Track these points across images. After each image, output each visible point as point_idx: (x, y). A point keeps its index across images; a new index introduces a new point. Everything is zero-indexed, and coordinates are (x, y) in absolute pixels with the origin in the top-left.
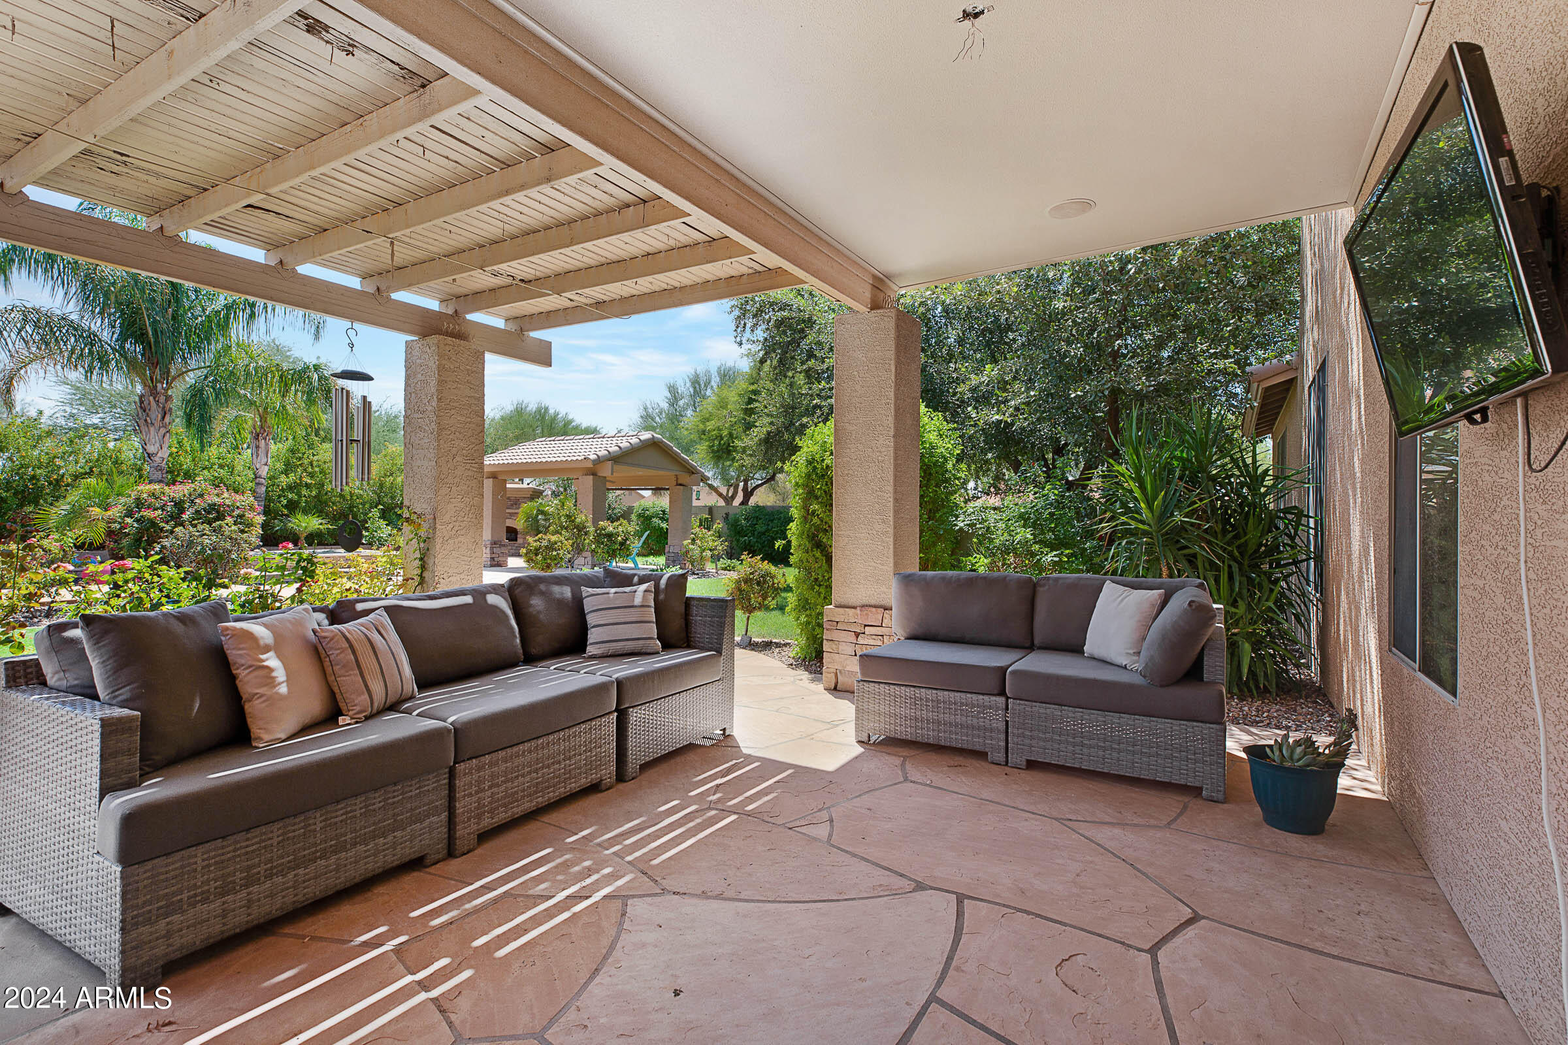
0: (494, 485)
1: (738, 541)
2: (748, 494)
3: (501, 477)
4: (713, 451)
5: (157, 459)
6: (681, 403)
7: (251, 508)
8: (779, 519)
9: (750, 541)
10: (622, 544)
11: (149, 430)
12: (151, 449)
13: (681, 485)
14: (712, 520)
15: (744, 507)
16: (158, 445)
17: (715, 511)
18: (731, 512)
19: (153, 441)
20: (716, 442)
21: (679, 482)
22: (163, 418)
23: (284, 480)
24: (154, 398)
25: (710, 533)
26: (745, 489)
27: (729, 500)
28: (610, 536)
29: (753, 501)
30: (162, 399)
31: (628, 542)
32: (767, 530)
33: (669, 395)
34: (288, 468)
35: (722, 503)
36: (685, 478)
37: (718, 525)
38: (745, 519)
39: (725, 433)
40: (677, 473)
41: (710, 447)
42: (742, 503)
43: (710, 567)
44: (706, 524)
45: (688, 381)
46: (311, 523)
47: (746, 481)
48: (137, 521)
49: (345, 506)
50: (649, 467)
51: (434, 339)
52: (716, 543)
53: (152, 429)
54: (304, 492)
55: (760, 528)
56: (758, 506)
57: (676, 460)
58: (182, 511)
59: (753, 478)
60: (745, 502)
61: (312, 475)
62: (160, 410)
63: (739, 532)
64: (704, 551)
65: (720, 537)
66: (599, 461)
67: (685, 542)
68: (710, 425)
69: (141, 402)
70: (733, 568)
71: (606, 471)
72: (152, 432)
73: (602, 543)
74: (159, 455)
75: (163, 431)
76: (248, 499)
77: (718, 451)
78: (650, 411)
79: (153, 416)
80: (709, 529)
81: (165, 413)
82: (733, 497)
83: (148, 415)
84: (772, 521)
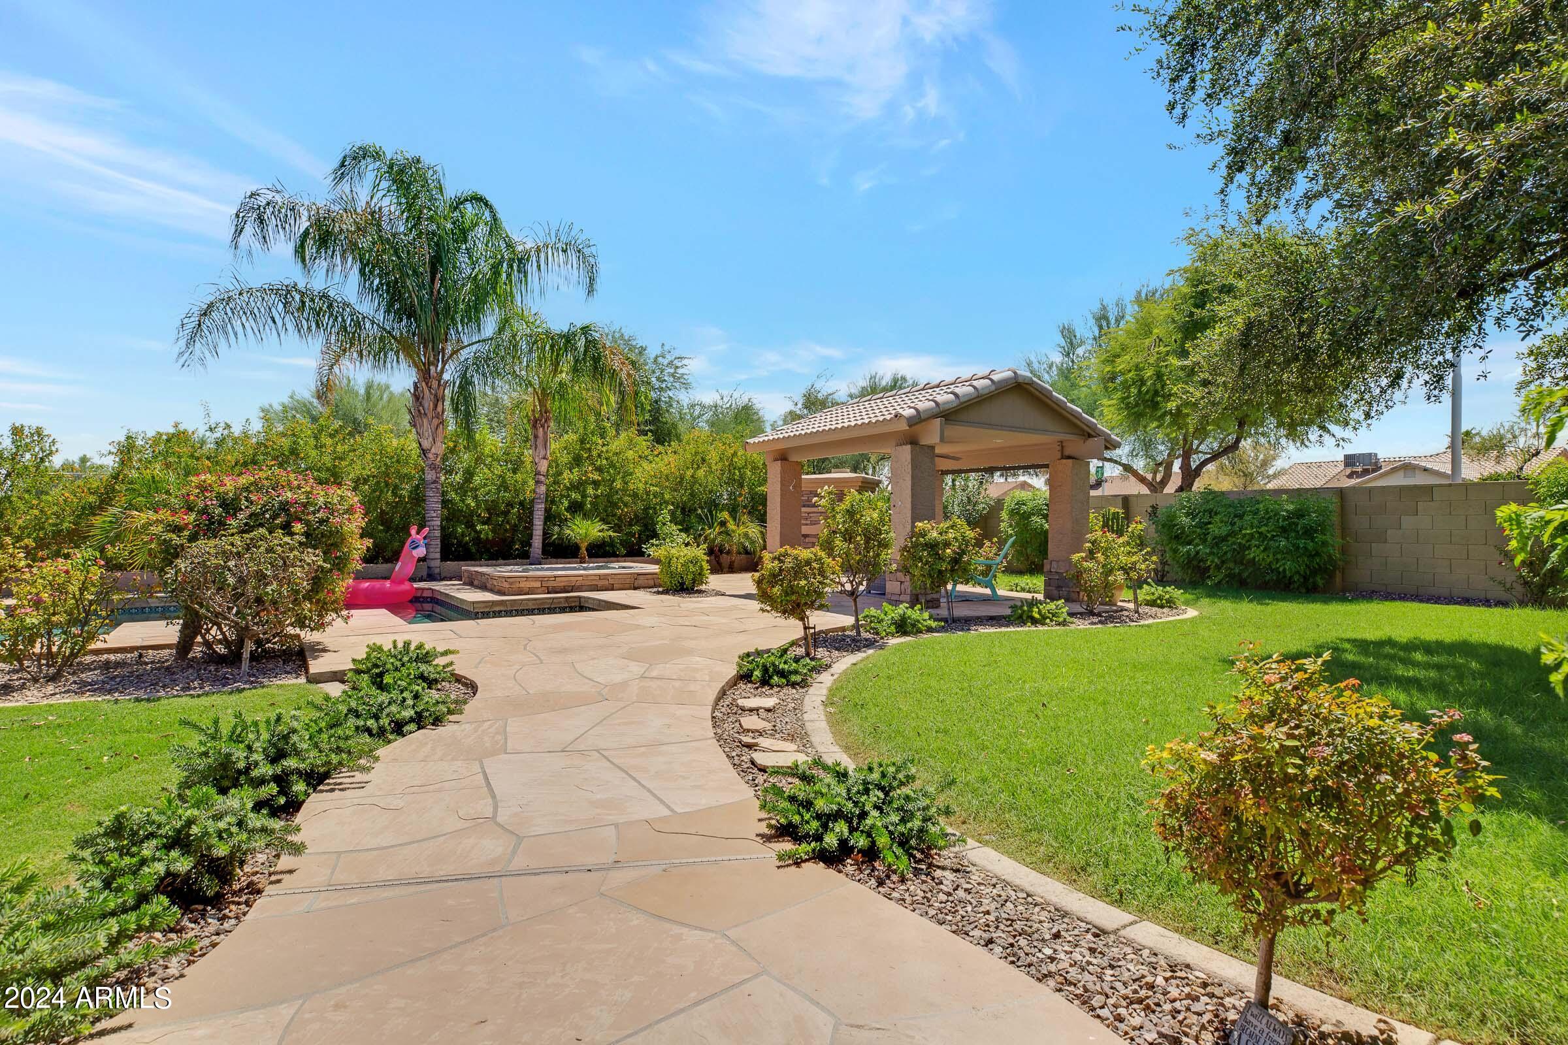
0: (783, 472)
1: (1175, 551)
2: (1190, 475)
3: (794, 458)
4: (1128, 406)
5: (431, 455)
6: (1080, 351)
8: (1256, 513)
9: (1197, 553)
10: (956, 561)
12: (426, 444)
13: (1069, 457)
14: (1128, 517)
15: (1184, 495)
17: (1133, 503)
18: (1162, 503)
19: (427, 433)
20: (1134, 390)
21: (1067, 453)
22: (436, 406)
23: (568, 477)
24: (427, 384)
25: (1121, 540)
26: (1185, 467)
27: (1156, 487)
28: (933, 546)
29: (1198, 485)
30: (435, 384)
31: (965, 558)
32: (1232, 534)
33: (1063, 343)
34: (577, 461)
35: (1145, 490)
36: (1075, 445)
37: (1138, 526)
38: (1187, 515)
39: (1149, 373)
40: (1061, 437)
41: (1123, 399)
42: (1181, 489)
43: (1124, 599)
44: (1115, 525)
45: (1090, 317)
46: (587, 530)
47: (1186, 457)
49: (640, 506)
50: (1012, 428)
52: (1135, 558)
53: (425, 421)
54: (590, 491)
55: (1217, 528)
56: (1211, 492)
57: (1060, 415)
59: (1197, 452)
60: (1186, 486)
61: (599, 469)
62: (433, 397)
63: (1177, 537)
64: (1111, 571)
65: (1142, 545)
66: (919, 419)
67: (1076, 557)
68: (1121, 365)
69: (415, 390)
70: (1168, 601)
71: (932, 435)
72: (425, 424)
73: (920, 559)
74: (433, 450)
75: (435, 421)
76: (346, 495)
77: (1137, 405)
78: (1036, 366)
79: (426, 405)
80: (1120, 533)
81: (438, 401)
82: (1164, 482)
83: (421, 404)
84: (1241, 517)
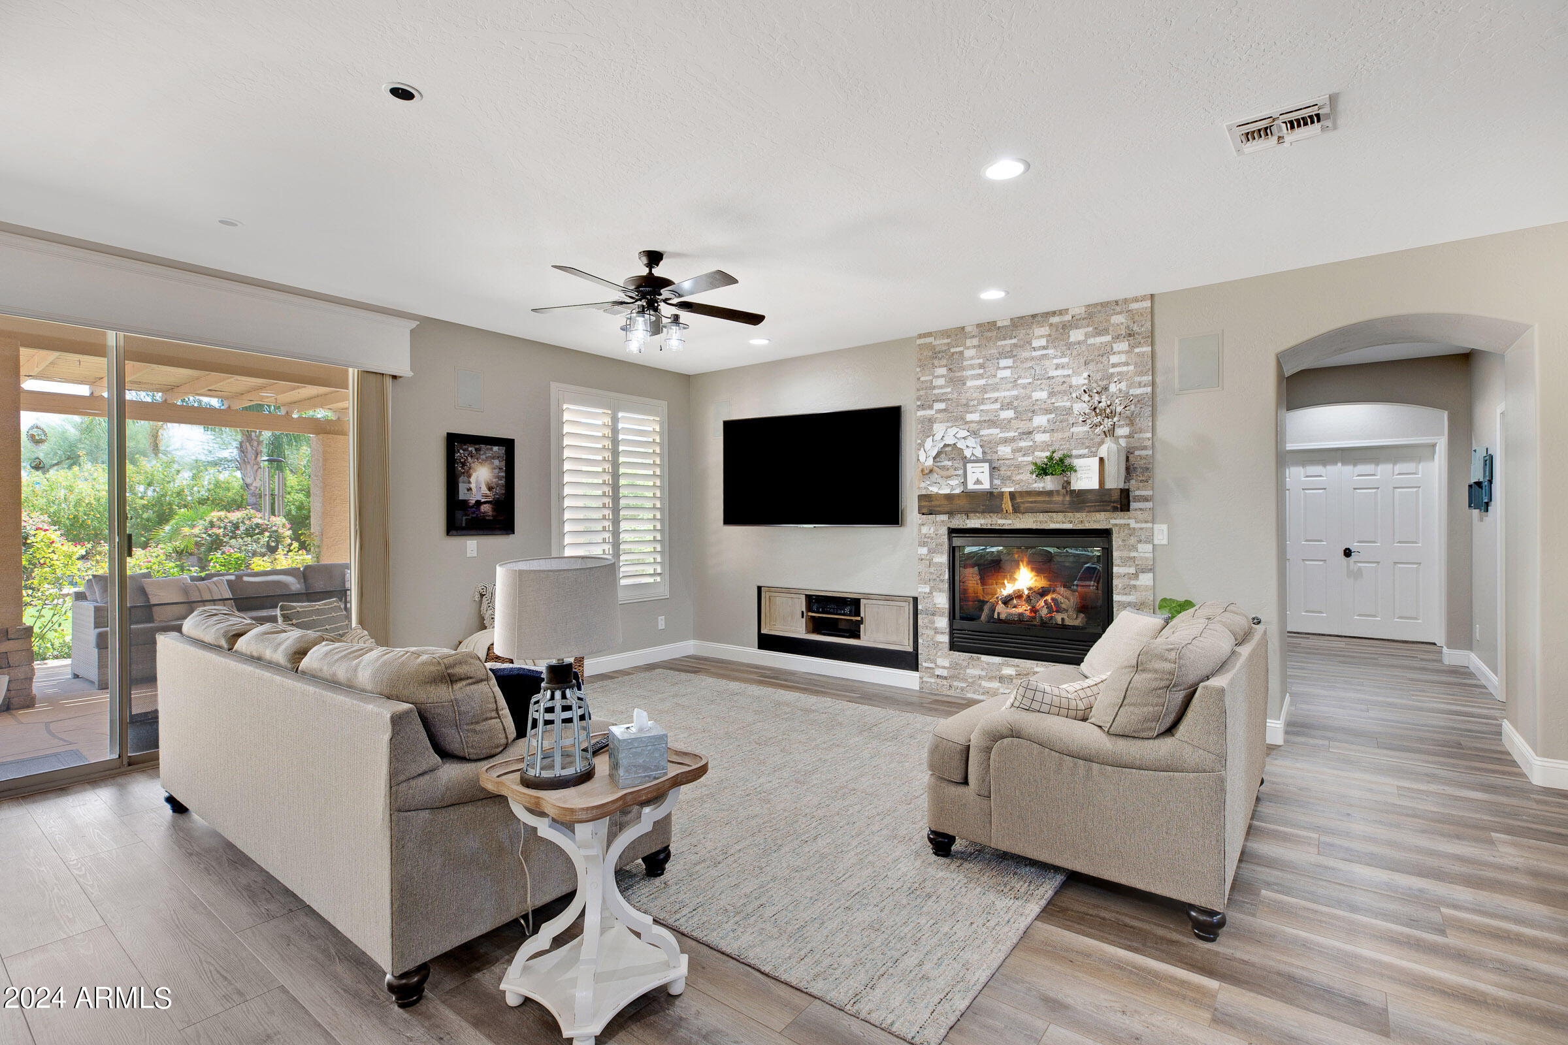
5: (252, 488)
7: (284, 526)
11: (246, 466)
12: (249, 481)
16: (252, 478)
19: (249, 474)
22: (256, 457)
24: (250, 443)
30: (255, 444)
48: (209, 535)
51: (321, 436)
53: (248, 466)
58: (237, 528)
62: (253, 452)
69: (241, 447)
72: (248, 469)
74: (254, 485)
75: (256, 467)
79: (249, 456)
81: (257, 454)
83: (245, 456)
